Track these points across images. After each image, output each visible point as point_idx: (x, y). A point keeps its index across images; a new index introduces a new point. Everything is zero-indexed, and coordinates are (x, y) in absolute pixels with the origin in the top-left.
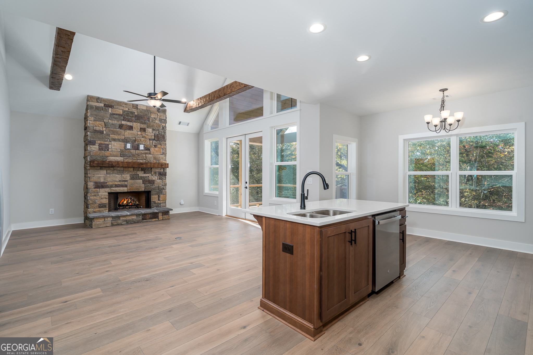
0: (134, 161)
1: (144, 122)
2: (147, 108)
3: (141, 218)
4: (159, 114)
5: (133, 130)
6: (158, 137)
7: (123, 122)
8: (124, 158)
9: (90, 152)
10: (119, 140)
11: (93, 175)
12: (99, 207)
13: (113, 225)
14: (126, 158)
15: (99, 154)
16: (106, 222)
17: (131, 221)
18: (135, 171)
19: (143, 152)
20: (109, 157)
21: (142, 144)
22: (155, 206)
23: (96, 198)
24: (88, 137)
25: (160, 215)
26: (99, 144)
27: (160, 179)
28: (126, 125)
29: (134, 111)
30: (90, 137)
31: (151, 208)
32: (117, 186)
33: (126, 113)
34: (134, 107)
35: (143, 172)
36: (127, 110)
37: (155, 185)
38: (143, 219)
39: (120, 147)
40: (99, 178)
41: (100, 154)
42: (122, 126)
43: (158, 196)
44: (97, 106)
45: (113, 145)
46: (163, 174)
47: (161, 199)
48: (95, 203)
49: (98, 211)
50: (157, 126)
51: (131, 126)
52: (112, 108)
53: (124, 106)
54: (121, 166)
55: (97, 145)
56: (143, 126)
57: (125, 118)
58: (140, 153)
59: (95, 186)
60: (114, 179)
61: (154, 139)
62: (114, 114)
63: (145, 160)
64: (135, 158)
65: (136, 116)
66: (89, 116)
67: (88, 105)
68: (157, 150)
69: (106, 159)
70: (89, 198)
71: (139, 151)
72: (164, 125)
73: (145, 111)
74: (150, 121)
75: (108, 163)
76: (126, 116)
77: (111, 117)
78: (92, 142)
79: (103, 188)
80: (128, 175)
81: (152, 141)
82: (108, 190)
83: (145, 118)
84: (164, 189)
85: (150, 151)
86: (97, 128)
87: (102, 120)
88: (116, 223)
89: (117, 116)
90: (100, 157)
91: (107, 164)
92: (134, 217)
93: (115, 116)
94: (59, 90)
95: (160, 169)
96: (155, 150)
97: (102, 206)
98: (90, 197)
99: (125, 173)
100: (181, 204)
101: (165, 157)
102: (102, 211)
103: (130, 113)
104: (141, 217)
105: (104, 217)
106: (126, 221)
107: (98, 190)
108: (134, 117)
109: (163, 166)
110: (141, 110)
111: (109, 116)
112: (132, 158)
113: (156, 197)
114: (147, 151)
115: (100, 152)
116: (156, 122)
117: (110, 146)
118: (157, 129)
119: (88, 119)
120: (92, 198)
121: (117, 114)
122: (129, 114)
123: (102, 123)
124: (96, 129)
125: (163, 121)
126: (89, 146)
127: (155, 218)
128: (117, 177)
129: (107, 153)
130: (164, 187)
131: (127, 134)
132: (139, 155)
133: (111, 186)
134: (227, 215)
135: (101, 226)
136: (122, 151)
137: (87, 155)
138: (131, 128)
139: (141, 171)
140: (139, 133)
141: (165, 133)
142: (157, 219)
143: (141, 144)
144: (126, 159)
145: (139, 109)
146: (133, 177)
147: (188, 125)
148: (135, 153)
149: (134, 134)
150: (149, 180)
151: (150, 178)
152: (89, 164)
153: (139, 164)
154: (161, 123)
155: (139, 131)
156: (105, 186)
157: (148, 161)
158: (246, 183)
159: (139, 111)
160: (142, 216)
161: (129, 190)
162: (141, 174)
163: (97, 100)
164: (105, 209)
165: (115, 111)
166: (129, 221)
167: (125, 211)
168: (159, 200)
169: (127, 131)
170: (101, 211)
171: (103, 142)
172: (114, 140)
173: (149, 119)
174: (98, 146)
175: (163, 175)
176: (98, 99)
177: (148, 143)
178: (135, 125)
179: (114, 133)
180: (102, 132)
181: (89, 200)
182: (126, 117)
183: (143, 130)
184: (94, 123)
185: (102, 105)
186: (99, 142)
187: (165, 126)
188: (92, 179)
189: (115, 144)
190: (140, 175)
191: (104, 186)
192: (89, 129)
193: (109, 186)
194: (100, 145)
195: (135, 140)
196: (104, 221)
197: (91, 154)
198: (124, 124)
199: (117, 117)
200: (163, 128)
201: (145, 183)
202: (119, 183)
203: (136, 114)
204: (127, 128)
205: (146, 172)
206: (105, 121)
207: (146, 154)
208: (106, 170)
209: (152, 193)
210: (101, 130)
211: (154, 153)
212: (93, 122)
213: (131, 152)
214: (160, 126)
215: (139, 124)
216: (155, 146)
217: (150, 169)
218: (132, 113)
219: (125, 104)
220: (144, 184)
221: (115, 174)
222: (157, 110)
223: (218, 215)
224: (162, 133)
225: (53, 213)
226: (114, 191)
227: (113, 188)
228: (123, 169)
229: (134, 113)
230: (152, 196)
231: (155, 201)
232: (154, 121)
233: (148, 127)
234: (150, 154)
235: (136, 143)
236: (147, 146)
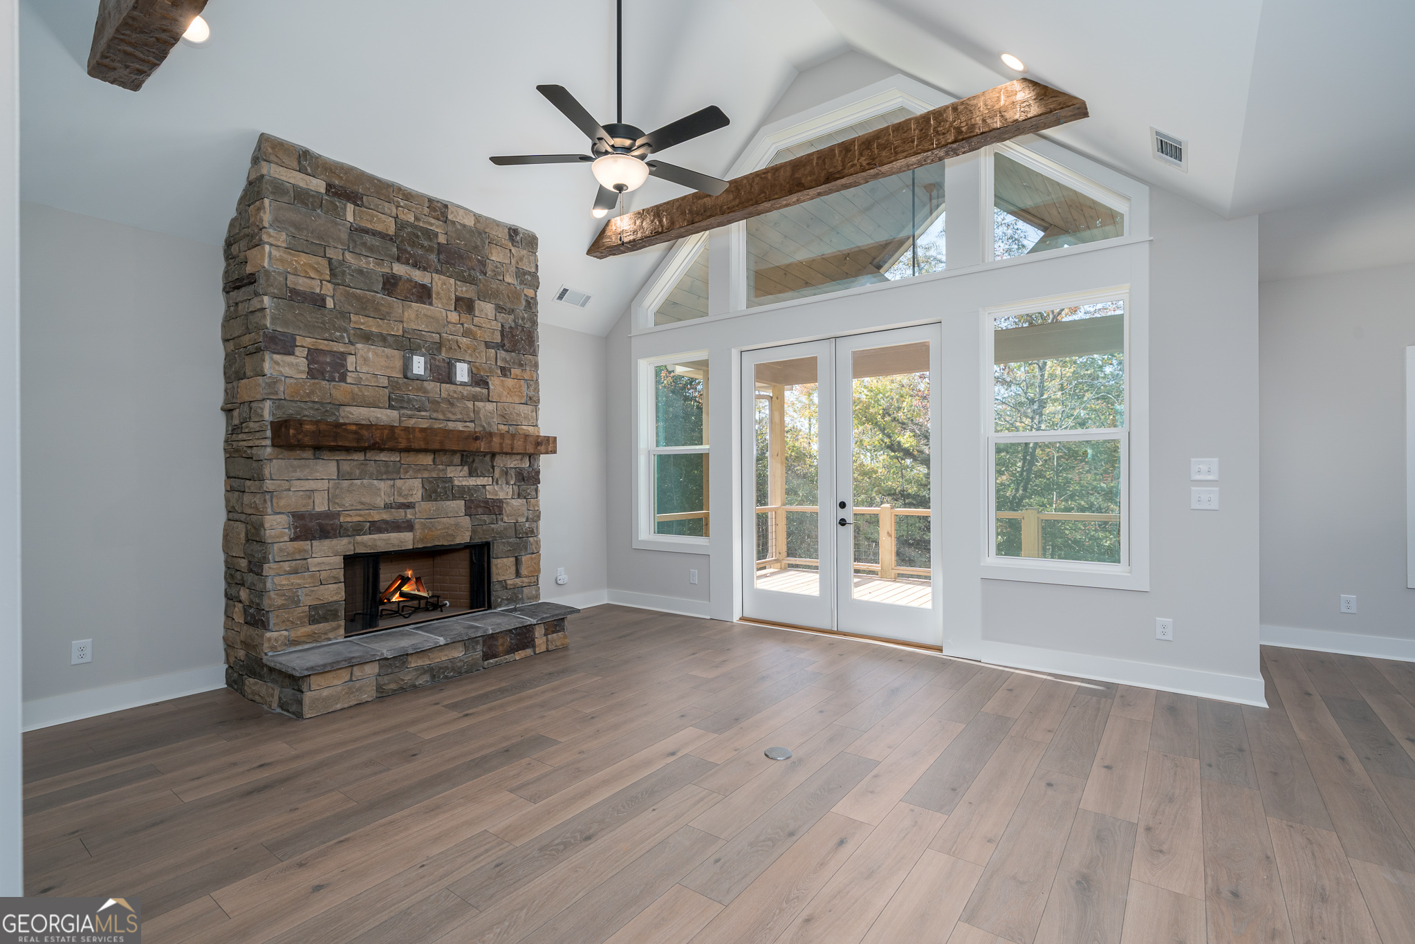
0: (437, 426)
1: (470, 275)
2: (479, 222)
3: (478, 653)
4: (514, 250)
5: (431, 304)
6: (513, 336)
7: (399, 269)
8: (403, 411)
9: (275, 383)
10: (383, 339)
11: (286, 485)
12: (313, 620)
13: (383, 695)
14: (409, 412)
15: (308, 395)
16: (358, 684)
17: (447, 668)
18: (441, 467)
19: (465, 391)
20: (348, 409)
21: (464, 361)
22: (507, 599)
23: (298, 581)
24: (265, 316)
25: (539, 632)
26: (309, 350)
27: (519, 498)
28: (410, 280)
29: (437, 227)
30: (274, 319)
31: (490, 607)
32: (376, 527)
33: (407, 234)
34: (435, 210)
35: (466, 468)
36: (412, 219)
37: (506, 519)
38: (486, 657)
39: (387, 367)
40: (310, 498)
41: (312, 392)
42: (395, 285)
43: (513, 559)
44: (301, 188)
45: (362, 356)
46: (529, 478)
47: (524, 571)
48: (296, 602)
49: (309, 636)
50: (508, 296)
51: (423, 286)
52: (358, 205)
53: (402, 204)
54: (403, 444)
55: (301, 352)
56: (466, 291)
57: (406, 251)
58: (455, 396)
59: (295, 533)
60: (367, 499)
61: (503, 346)
62: (366, 231)
63: (471, 421)
64: (441, 417)
65: (441, 249)
66: (266, 224)
67: (262, 176)
68: (510, 387)
69: (337, 414)
70: (269, 585)
71: (452, 387)
72: (530, 293)
73: (471, 231)
74: (489, 273)
75: (356, 433)
76: (409, 245)
77: (355, 242)
78: (280, 340)
79: (327, 538)
80: (417, 483)
81: (493, 350)
82: (344, 545)
83: (470, 259)
84: (532, 532)
85: (488, 389)
86: (302, 284)
87: (318, 249)
88: (393, 686)
89: (376, 242)
90: (312, 408)
91: (351, 436)
92: (458, 653)
93: (368, 238)
94: (136, 86)
95: (521, 460)
96: (503, 386)
97: (320, 614)
98: (277, 580)
99: (408, 472)
100: (559, 582)
101: (534, 414)
102: (325, 634)
103: (422, 233)
104: (479, 647)
105: (351, 664)
106: (423, 670)
107: (306, 545)
108: (436, 252)
109: (539, 448)
110: (459, 227)
111: (344, 236)
112: (428, 413)
113: (509, 564)
114: (478, 389)
115: (314, 384)
116: (508, 279)
117: (351, 359)
118: (509, 305)
119: (265, 238)
120: (283, 581)
121: (374, 233)
122: (418, 237)
123: (318, 263)
124: (295, 284)
125: (529, 278)
126: (267, 356)
127: (524, 648)
128: (379, 489)
129: (339, 391)
130: (534, 525)
131: (413, 316)
132: (452, 404)
133: (358, 529)
134: (742, 619)
135: (339, 706)
136: (393, 384)
137: (259, 397)
138: (424, 294)
139: (460, 468)
140: (454, 317)
141: (534, 323)
142: (529, 652)
143: (459, 361)
144: (410, 417)
145: (453, 223)
146: (435, 492)
148: (436, 393)
149: (437, 320)
150: (486, 502)
151: (489, 492)
152: (269, 433)
153: (467, 438)
154: (522, 286)
155: (453, 309)
156: (332, 529)
157: (481, 429)
158: (843, 505)
159: (450, 228)
160: (483, 646)
161: (422, 540)
162: (460, 477)
163: (299, 162)
164: (334, 624)
165: (369, 218)
166: (440, 668)
167: (407, 628)
168: (518, 574)
169: (410, 307)
170: (320, 637)
171: (323, 345)
172: (367, 337)
173: (483, 263)
174: (307, 358)
175: (529, 480)
176: (305, 159)
177: (482, 356)
178: (439, 285)
179: (364, 307)
180: (318, 302)
181: (272, 593)
182: (409, 249)
183: (465, 305)
184: (289, 258)
185: (318, 185)
186: (308, 342)
187: (535, 298)
188: (282, 503)
189: (370, 355)
190: (456, 483)
191: (329, 528)
192: (267, 280)
193: (346, 529)
194: (313, 355)
195: (439, 345)
196: (351, 680)
197: (276, 393)
198: (400, 277)
199: (374, 242)
200: (528, 303)
201: (473, 511)
202: (386, 516)
203: (442, 239)
204: (413, 294)
205: (476, 470)
206: (330, 253)
207: (475, 398)
208: (334, 463)
209: (497, 548)
210: (318, 291)
211: (500, 396)
212: (285, 252)
213: (426, 392)
214: (518, 298)
215: (452, 281)
216: (503, 369)
217: (488, 458)
218: (430, 235)
219: (404, 194)
220: (470, 516)
221: (371, 478)
222: (510, 235)
223: (709, 617)
224: (524, 324)
225: (88, 659)
226: (366, 546)
227: (366, 538)
228: (398, 459)
229: (436, 235)
230: (494, 561)
231: (505, 580)
232: (499, 274)
233: (483, 296)
234: (489, 401)
235: (444, 354)
236: (478, 369)
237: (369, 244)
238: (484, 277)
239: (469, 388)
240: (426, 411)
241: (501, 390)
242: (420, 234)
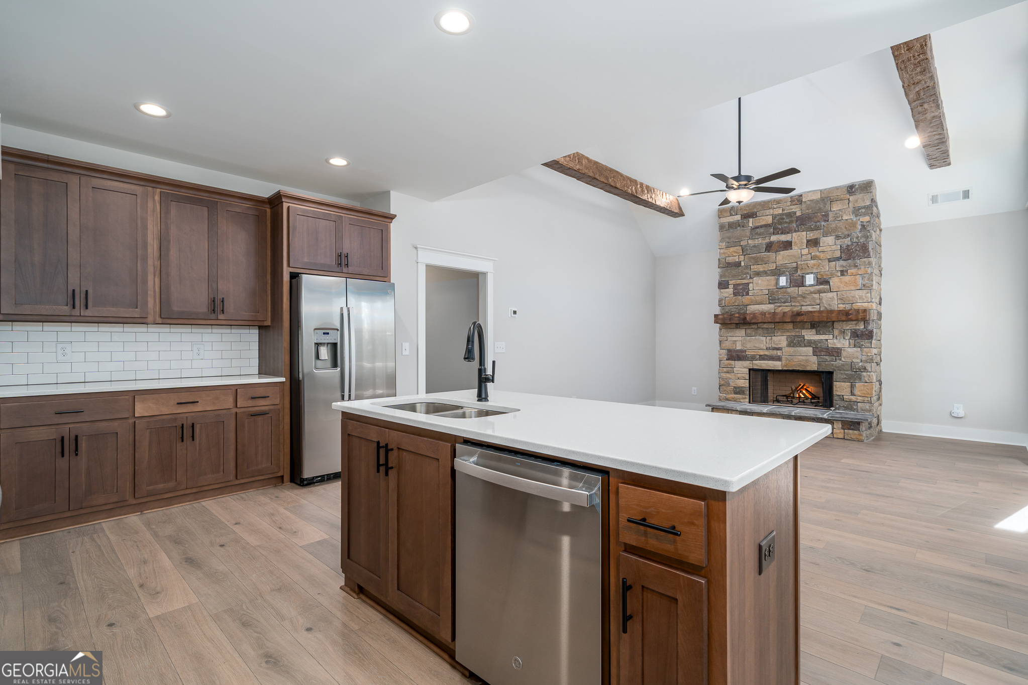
0: (796, 309)
1: (816, 226)
2: (824, 193)
4: (851, 198)
5: (792, 249)
6: (849, 250)
7: (774, 238)
8: (776, 304)
9: (721, 300)
10: (765, 273)
11: (725, 338)
12: (735, 393)
14: (779, 304)
15: (734, 303)
18: (797, 330)
19: (812, 289)
20: (750, 307)
21: (812, 273)
22: (844, 407)
23: (729, 376)
26: (734, 285)
27: (855, 347)
28: (779, 242)
29: (795, 209)
30: (722, 276)
32: (762, 358)
33: (778, 220)
34: (794, 201)
35: (814, 330)
36: (780, 211)
37: (843, 359)
39: (767, 285)
40: (734, 344)
41: (735, 302)
42: (771, 246)
43: (850, 384)
44: (731, 222)
45: (756, 283)
47: (856, 392)
48: (729, 385)
49: (733, 398)
50: (846, 228)
51: (787, 242)
52: (754, 218)
53: (775, 207)
55: (731, 287)
56: (812, 235)
57: (778, 228)
58: (807, 292)
59: (728, 357)
60: (757, 345)
61: (841, 258)
62: (757, 227)
63: (819, 305)
64: (798, 304)
65: (798, 218)
67: (721, 224)
68: (847, 281)
69: (746, 309)
70: (720, 376)
71: (804, 288)
72: (866, 219)
73: (817, 202)
74: (830, 219)
76: (779, 224)
77: (752, 234)
78: (723, 284)
79: (740, 360)
80: (784, 338)
81: (834, 263)
82: (748, 364)
83: (816, 217)
84: (865, 369)
85: (830, 285)
86: (730, 259)
87: (736, 243)
89: (762, 230)
90: (735, 308)
93: (758, 230)
94: (684, 215)
95: (855, 324)
96: (841, 282)
97: (738, 391)
99: (778, 333)
100: (953, 414)
101: (869, 295)
102: (739, 399)
103: (787, 216)
107: (732, 362)
108: (795, 222)
109: (850, 317)
110: (809, 203)
111: (748, 234)
112: (790, 304)
113: (846, 386)
114: (822, 286)
115: (736, 298)
116: (845, 217)
117: (751, 285)
118: (846, 233)
119: (719, 247)
120: (723, 375)
121: (761, 227)
122: (783, 219)
123: (737, 249)
124: (728, 260)
125: (864, 210)
128: (763, 341)
130: (873, 365)
131: (781, 258)
132: (804, 297)
133: (753, 358)
136: (771, 292)
138: (788, 245)
139: (810, 330)
140: (805, 251)
141: (868, 237)
143: (808, 274)
144: (780, 306)
145: (805, 202)
146: (793, 342)
147: (966, 197)
148: (795, 293)
149: (794, 256)
150: (828, 349)
151: (830, 343)
153: (806, 315)
154: (858, 218)
155: (805, 247)
157: (824, 308)
159: (804, 206)
161: (785, 366)
162: (810, 335)
163: (730, 213)
164: (744, 396)
165: (758, 221)
168: (852, 394)
169: (779, 254)
170: (737, 400)
171: (739, 282)
172: (758, 274)
173: (826, 216)
174: (733, 289)
175: (864, 336)
176: (732, 210)
177: (826, 268)
178: (796, 238)
179: (757, 261)
180: (738, 264)
182: (779, 226)
184: (726, 251)
185: (738, 217)
186: (733, 282)
188: (724, 345)
189: (760, 282)
190: (806, 338)
191: (742, 356)
193: (749, 358)
194: (736, 286)
195: (796, 269)
197: (722, 304)
198: (774, 241)
200: (863, 226)
201: (819, 354)
202: (767, 353)
203: (798, 214)
204: (781, 248)
205: (819, 331)
206: (742, 243)
207: (820, 292)
208: (744, 330)
209: (836, 376)
210: (737, 260)
211: (839, 288)
213: (788, 293)
214: (855, 226)
215: (804, 233)
216: (842, 272)
217: (830, 324)
218: (790, 215)
219: (777, 202)
220: (817, 356)
221: (760, 336)
222: (848, 190)
224: (859, 240)
225: (696, 394)
226: (758, 366)
227: (757, 362)
228: (773, 327)
229: (795, 213)
230: (835, 383)
231: (843, 396)
232: (837, 217)
233: (826, 234)
234: (831, 292)
235: (799, 272)
236: (822, 275)
237: (759, 233)
238: (828, 223)
239: (816, 287)
240: (788, 302)
241: (839, 284)
242: (784, 217)
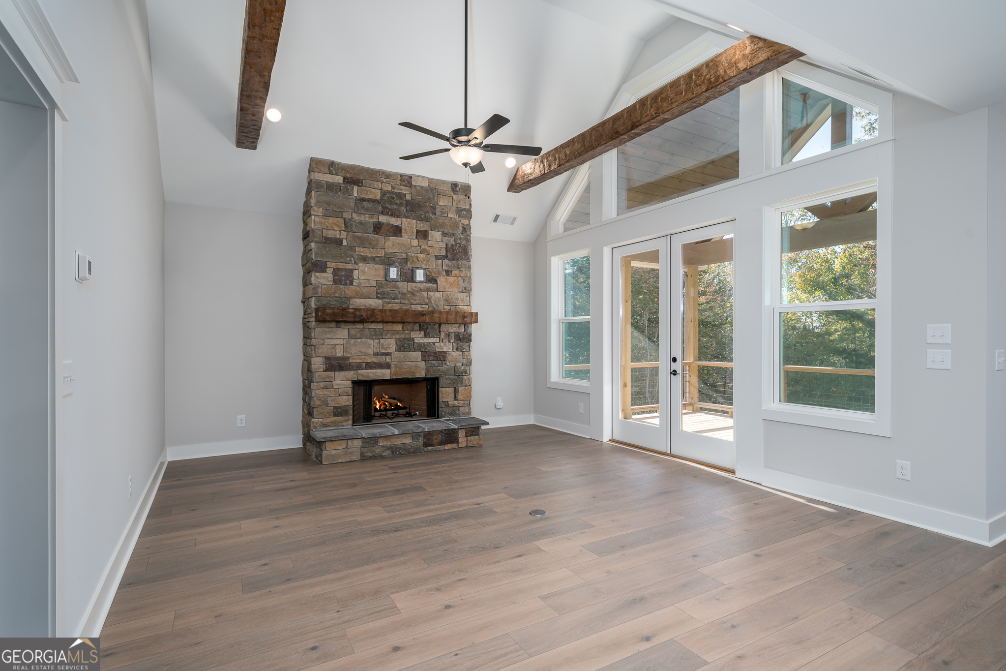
0: (405, 307)
1: (425, 216)
2: (431, 183)
3: (421, 441)
4: (455, 197)
5: (401, 236)
6: (453, 250)
7: (383, 219)
8: (384, 300)
9: (316, 288)
10: (373, 260)
11: (322, 342)
12: (335, 415)
13: (364, 458)
14: (388, 300)
15: (333, 293)
16: (350, 450)
17: (401, 448)
18: (407, 332)
19: (422, 286)
20: (354, 300)
21: (421, 268)
22: (449, 413)
23: (328, 393)
24: (312, 254)
25: (461, 434)
26: (334, 269)
27: (457, 351)
28: (389, 224)
29: (405, 190)
30: (316, 254)
31: (438, 418)
32: (369, 366)
33: (387, 198)
34: (404, 181)
35: (422, 333)
36: (390, 189)
37: (448, 364)
38: (426, 445)
39: (376, 275)
40: (334, 348)
41: (335, 292)
42: (380, 228)
43: (453, 389)
44: (330, 182)
45: (361, 270)
46: (464, 338)
47: (460, 397)
48: (327, 404)
49: (333, 423)
50: (451, 226)
51: (397, 227)
52: (360, 186)
53: (384, 181)
54: (379, 319)
55: (330, 271)
56: (423, 226)
57: (387, 208)
58: (416, 289)
59: (326, 367)
60: (363, 350)
61: (446, 257)
62: (364, 200)
63: (427, 304)
64: (407, 302)
65: (408, 203)
66: (313, 205)
67: (312, 180)
68: (452, 282)
69: (348, 303)
70: (313, 394)
71: (414, 284)
72: (465, 222)
73: (426, 190)
74: (438, 213)
75: (353, 313)
76: (389, 204)
77: (358, 207)
78: (319, 265)
79: (342, 370)
80: (393, 341)
81: (440, 260)
82: (352, 375)
83: (426, 206)
84: (466, 372)
85: (437, 284)
86: (330, 234)
87: (338, 214)
88: (369, 454)
90: (335, 300)
91: (351, 315)
92: (408, 440)
93: (365, 204)
94: (255, 148)
95: (459, 327)
96: (447, 282)
97: (339, 411)
98: (317, 391)
99: (387, 335)
100: (497, 407)
101: (468, 298)
102: (341, 422)
103: (396, 196)
104: (421, 439)
105: (346, 439)
106: (390, 448)
107: (331, 374)
108: (404, 205)
109: (465, 320)
110: (418, 188)
111: (352, 205)
112: (399, 301)
113: (450, 392)
114: (430, 285)
115: (336, 287)
116: (450, 215)
117: (355, 272)
118: (451, 231)
119: (312, 212)
120: (320, 392)
121: (369, 200)
122: (393, 198)
123: (338, 222)
124: (327, 234)
125: (465, 213)
126: (313, 274)
127: (451, 442)
128: (371, 344)
129: (349, 290)
130: (467, 368)
131: (390, 245)
132: (414, 295)
133: (359, 367)
134: (612, 440)
135: (340, 461)
136: (379, 285)
137: (310, 296)
138: (397, 231)
139: (419, 332)
140: (415, 242)
141: (468, 240)
142: (454, 446)
143: (418, 268)
144: (389, 303)
145: (415, 186)
146: (403, 346)
147: (512, 223)
148: (405, 288)
149: (404, 245)
150: (435, 353)
151: (437, 347)
152: (314, 315)
153: (417, 315)
154: (460, 219)
155: (415, 238)
156: (345, 366)
157: (432, 309)
158: (674, 360)
159: (413, 190)
160: (424, 438)
161: (395, 374)
162: (419, 338)
163: (329, 169)
164: (346, 418)
165: (365, 192)
166: (397, 448)
167: (386, 424)
168: (456, 398)
169: (389, 239)
170: (338, 424)
171: (341, 266)
172: (364, 259)
173: (434, 208)
174: (332, 273)
175: (464, 340)
176: (332, 167)
177: (434, 265)
178: (406, 224)
179: (363, 242)
180: (339, 242)
181: (315, 398)
182: (389, 206)
183: (422, 235)
184: (323, 221)
185: (339, 179)
186: (333, 265)
187: (469, 225)
188: (320, 351)
189: (366, 269)
190: (416, 341)
191: (344, 365)
192: (313, 234)
193: (353, 366)
194: (336, 271)
195: (406, 260)
196: (347, 448)
197: (317, 293)
198: (383, 223)
199: (369, 205)
200: (464, 228)
201: (427, 358)
202: (374, 360)
203: (408, 197)
204: (390, 232)
205: (429, 334)
206: (345, 215)
207: (428, 290)
208: (347, 330)
209: (442, 381)
210: (338, 237)
211: (444, 288)
212: (322, 218)
213: (398, 288)
214: (457, 226)
215: (414, 221)
216: (447, 271)
217: (437, 326)
218: (401, 196)
219: (386, 175)
220: (425, 361)
221: (366, 338)
222: (452, 188)
223: (589, 438)
224: (461, 242)
225: (243, 425)
226: (363, 376)
227: (363, 371)
228: (382, 327)
229: (405, 195)
230: (440, 389)
231: (448, 402)
232: (444, 213)
233: (434, 228)
234: (438, 291)
235: (409, 265)
236: (430, 272)
237: (365, 207)
238: (435, 216)
239: (424, 284)
240: (398, 299)
241: (445, 284)
242: (395, 196)
